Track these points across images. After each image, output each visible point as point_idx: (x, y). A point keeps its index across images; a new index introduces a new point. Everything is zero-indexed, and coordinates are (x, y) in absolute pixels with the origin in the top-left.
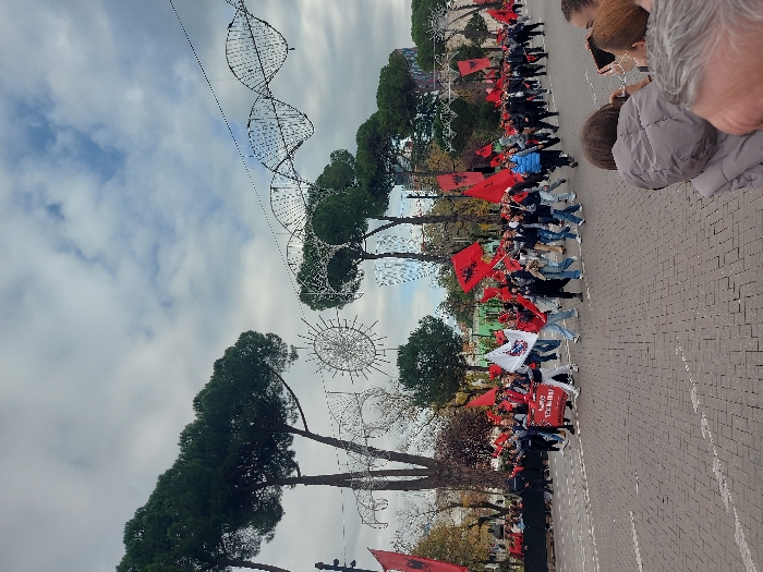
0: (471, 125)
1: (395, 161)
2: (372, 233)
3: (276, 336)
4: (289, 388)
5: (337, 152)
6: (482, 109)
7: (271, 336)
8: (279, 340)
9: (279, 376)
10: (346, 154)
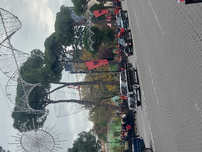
0: (101, 39)
1: (64, 56)
2: (53, 91)
5: (34, 51)
6: (106, 33)
10: (39, 52)
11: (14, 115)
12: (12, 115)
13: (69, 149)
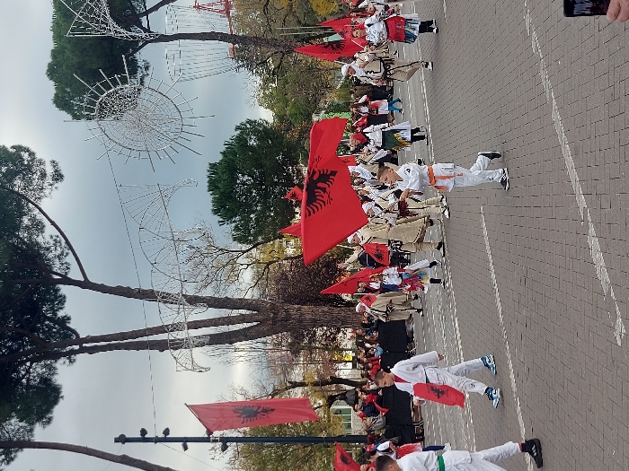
3: (28, 151)
4: (53, 223)
7: (19, 148)
8: (32, 154)
9: (37, 206)
11: (52, 72)
12: (48, 71)
13: (213, 166)
